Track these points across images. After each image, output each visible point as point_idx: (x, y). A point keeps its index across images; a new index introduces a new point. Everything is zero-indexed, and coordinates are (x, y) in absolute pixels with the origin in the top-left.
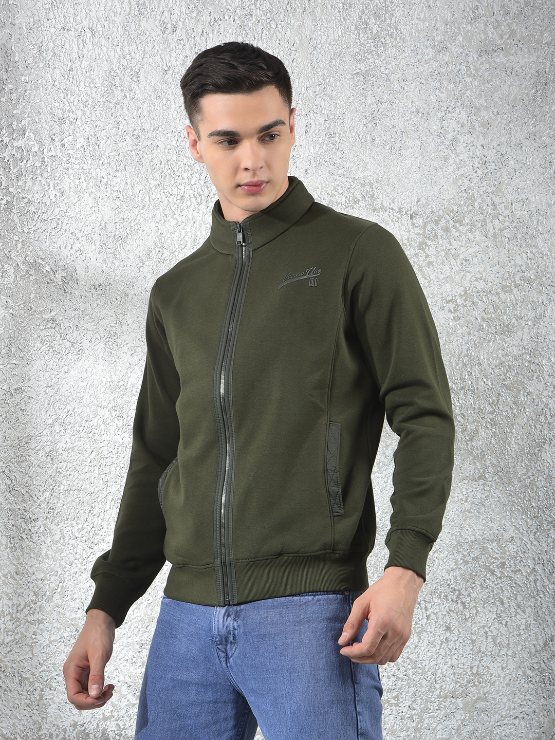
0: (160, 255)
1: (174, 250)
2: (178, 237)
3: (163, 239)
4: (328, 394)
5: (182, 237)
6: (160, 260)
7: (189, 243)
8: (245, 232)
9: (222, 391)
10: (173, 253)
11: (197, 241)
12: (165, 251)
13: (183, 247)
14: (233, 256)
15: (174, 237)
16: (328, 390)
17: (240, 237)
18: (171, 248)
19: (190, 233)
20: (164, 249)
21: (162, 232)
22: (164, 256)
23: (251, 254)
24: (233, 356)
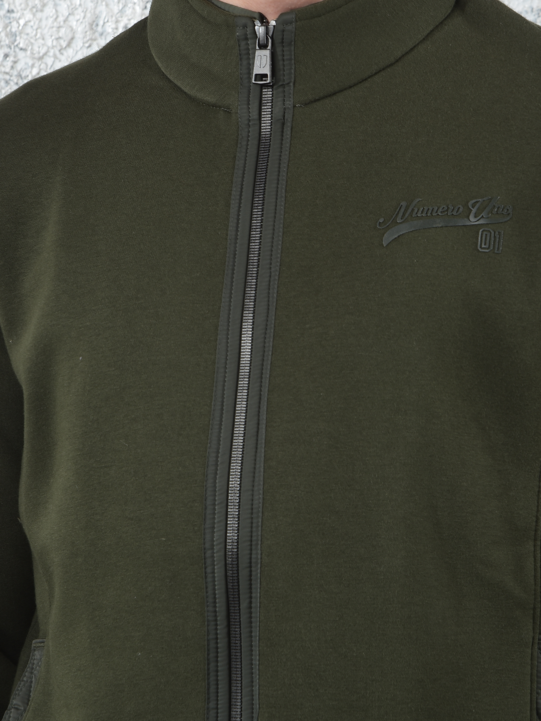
0: (9, 63)
1: (43, 51)
2: (51, 20)
3: (14, 24)
4: (535, 557)
5: (61, 19)
6: (8, 77)
7: (79, 35)
8: (279, 50)
9: (232, 534)
10: (41, 58)
11: (100, 29)
12: (21, 55)
13: (64, 44)
14: (228, 112)
15: (40, 20)
16: (535, 546)
17: (262, 63)
18: (36, 48)
19: (80, 10)
20: (17, 50)
21: (12, 7)
22: (19, 66)
23: (288, 116)
24: (263, 431)
